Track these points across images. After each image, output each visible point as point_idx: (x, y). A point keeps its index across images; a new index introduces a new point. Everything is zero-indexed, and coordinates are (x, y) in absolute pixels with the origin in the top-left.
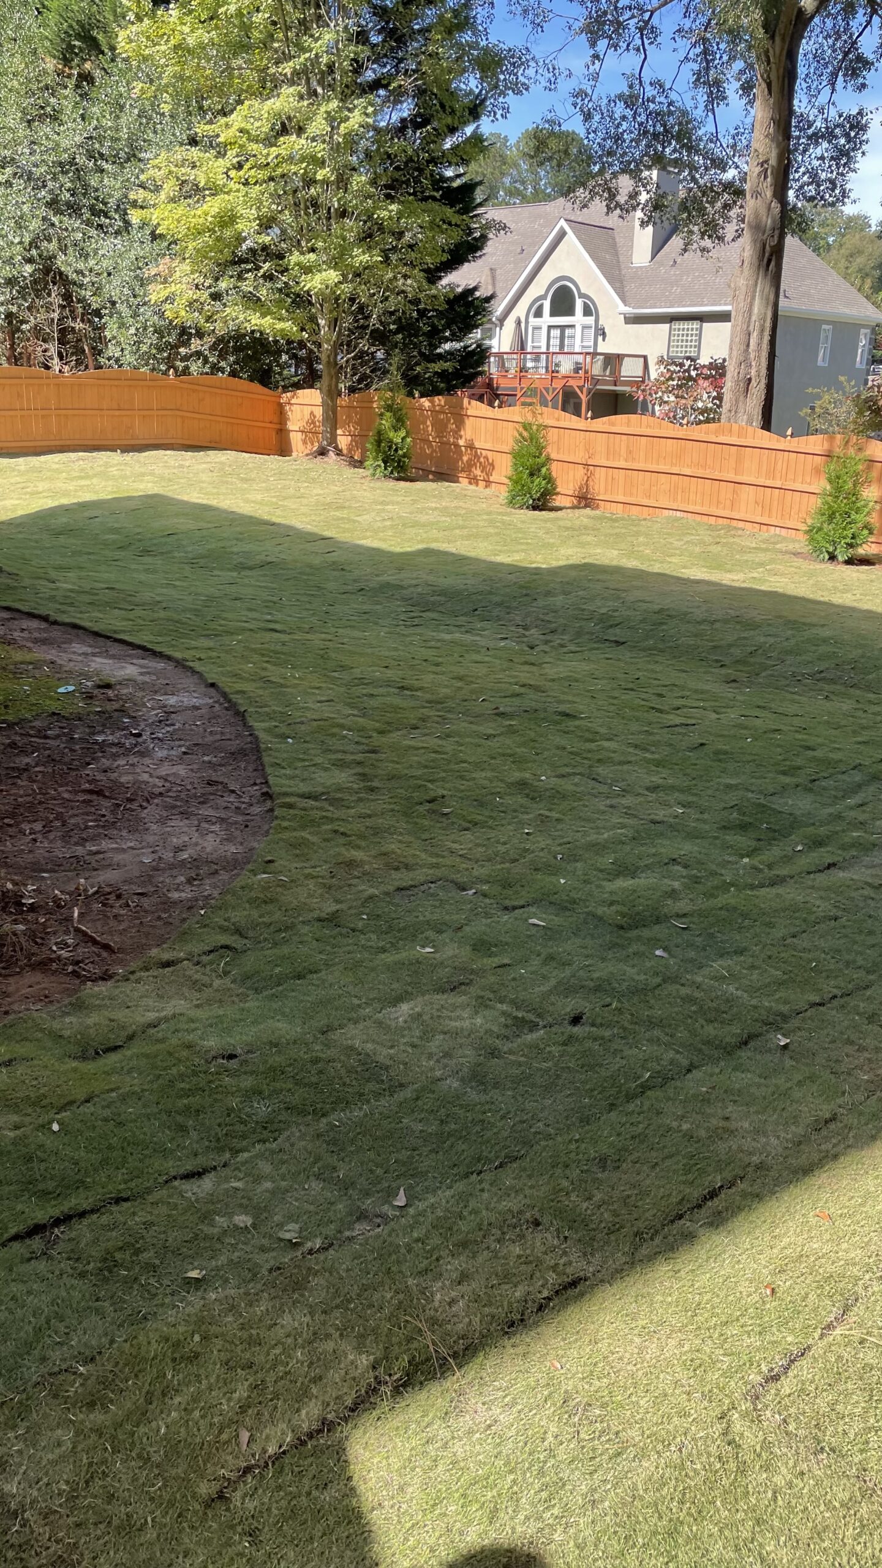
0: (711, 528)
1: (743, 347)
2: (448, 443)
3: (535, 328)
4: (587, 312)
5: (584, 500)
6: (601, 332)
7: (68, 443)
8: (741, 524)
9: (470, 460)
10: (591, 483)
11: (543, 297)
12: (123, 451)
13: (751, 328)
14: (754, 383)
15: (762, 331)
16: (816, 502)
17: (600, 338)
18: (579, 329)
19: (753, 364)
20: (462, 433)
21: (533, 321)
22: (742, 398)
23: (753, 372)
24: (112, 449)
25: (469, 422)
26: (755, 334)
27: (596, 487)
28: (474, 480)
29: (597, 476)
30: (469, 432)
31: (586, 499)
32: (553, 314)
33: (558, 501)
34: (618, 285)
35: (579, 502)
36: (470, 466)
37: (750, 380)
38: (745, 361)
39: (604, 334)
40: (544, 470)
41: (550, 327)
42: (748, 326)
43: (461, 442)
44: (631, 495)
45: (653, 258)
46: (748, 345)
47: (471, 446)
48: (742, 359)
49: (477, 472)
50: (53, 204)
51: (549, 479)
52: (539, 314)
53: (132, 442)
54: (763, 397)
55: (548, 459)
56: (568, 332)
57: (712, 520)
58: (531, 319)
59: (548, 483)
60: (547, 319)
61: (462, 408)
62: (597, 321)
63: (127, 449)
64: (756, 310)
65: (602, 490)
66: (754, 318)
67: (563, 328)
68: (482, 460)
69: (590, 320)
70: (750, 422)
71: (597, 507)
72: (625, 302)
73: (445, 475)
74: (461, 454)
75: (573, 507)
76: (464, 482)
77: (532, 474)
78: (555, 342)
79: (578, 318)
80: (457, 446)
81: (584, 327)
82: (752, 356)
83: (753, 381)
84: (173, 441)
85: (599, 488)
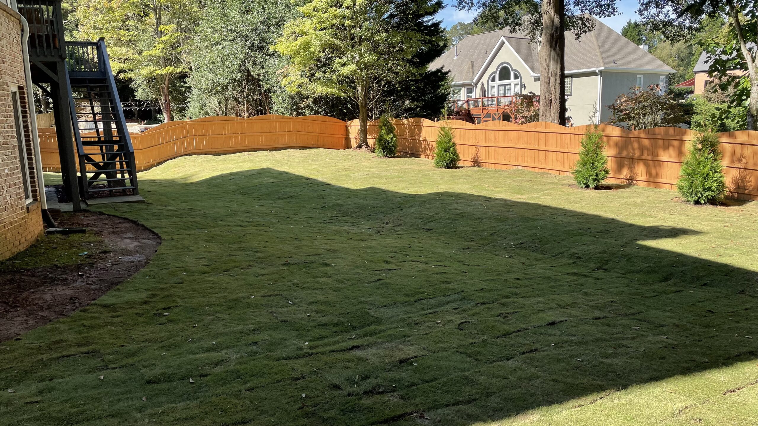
0: (535, 174)
1: (546, 85)
2: (416, 140)
3: (492, 87)
4: (516, 77)
5: (476, 163)
6: (523, 86)
7: (246, 148)
8: (550, 172)
9: (425, 147)
10: (479, 155)
11: (495, 72)
12: (270, 151)
13: (550, 75)
14: (553, 102)
15: (555, 76)
16: (578, 158)
17: (523, 89)
18: (512, 85)
19: (552, 92)
20: (421, 134)
21: (491, 83)
22: (548, 109)
23: (553, 97)
24: (265, 150)
25: (424, 129)
26: (552, 78)
27: (481, 156)
28: (427, 156)
29: (481, 150)
30: (424, 134)
31: (477, 162)
32: (500, 79)
33: (460, 164)
34: (530, 64)
35: (474, 164)
36: (425, 149)
37: (551, 100)
38: (548, 91)
39: (525, 87)
40: (451, 149)
41: (499, 86)
42: (548, 75)
43: (421, 139)
44: (498, 159)
46: (549, 84)
47: (425, 140)
48: (546, 90)
49: (428, 152)
50: (252, 48)
51: (455, 153)
52: (493, 80)
53: (276, 146)
54: (559, 108)
55: (454, 144)
56: (507, 87)
57: (536, 170)
58: (490, 83)
59: (454, 155)
60: (498, 82)
61: (421, 123)
62: (521, 81)
63: (272, 150)
64: (551, 67)
65: (484, 158)
66: (551, 70)
67: (505, 86)
68: (430, 146)
69: (518, 81)
70: (553, 121)
71: (482, 166)
72: (534, 72)
73: (415, 155)
74: (421, 144)
75: (472, 166)
76: (422, 157)
77: (446, 151)
78: (502, 93)
79: (512, 80)
80: (419, 140)
81: (515, 85)
82: (551, 89)
83: (553, 100)
84: (295, 145)
85: (483, 158)
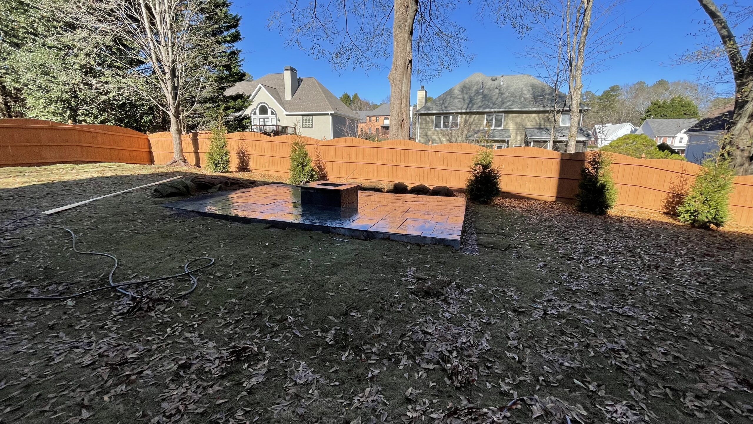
3: (254, 119)
4: (272, 113)
6: (278, 119)
17: (278, 122)
19: (404, 113)
21: (253, 116)
22: (400, 129)
23: (404, 117)
34: (282, 105)
38: (400, 112)
41: (259, 118)
42: (401, 96)
45: (292, 97)
46: (401, 105)
52: (255, 114)
56: (266, 120)
62: (276, 116)
72: (286, 111)
78: (262, 123)
79: (270, 115)
81: (272, 118)
82: (403, 109)
83: (405, 121)
